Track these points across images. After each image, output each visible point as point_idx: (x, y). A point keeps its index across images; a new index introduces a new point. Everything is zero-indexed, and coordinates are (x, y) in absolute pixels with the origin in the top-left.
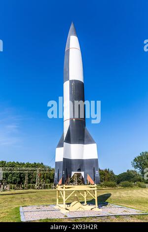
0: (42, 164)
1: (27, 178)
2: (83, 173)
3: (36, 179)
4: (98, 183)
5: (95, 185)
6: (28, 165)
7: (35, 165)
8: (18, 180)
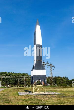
0: (27, 74)
1: (19, 81)
2: (41, 81)
3: (23, 82)
4: (46, 84)
5: (45, 85)
6: (19, 75)
7: (23, 75)
8: (14, 82)
